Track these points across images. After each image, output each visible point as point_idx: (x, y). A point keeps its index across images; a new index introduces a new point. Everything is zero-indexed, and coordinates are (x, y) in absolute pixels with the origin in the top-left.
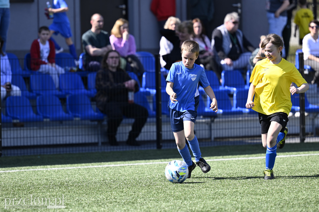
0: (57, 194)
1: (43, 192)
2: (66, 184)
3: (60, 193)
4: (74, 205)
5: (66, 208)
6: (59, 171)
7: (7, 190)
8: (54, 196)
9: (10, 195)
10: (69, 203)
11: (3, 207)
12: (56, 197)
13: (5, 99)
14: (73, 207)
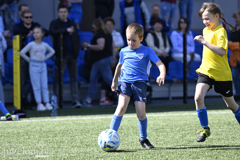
0: (226, 130)
1: (216, 129)
2: (232, 123)
3: (228, 129)
4: (238, 138)
5: (232, 140)
6: (227, 114)
7: (191, 127)
8: (224, 132)
9: (193, 130)
10: (235, 136)
11: (188, 138)
12: (226, 132)
13: (190, 63)
14: (237, 139)
